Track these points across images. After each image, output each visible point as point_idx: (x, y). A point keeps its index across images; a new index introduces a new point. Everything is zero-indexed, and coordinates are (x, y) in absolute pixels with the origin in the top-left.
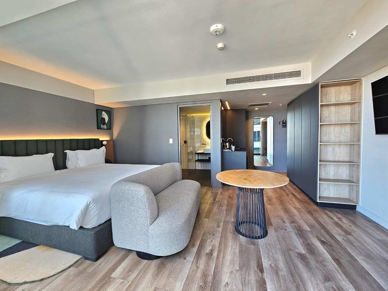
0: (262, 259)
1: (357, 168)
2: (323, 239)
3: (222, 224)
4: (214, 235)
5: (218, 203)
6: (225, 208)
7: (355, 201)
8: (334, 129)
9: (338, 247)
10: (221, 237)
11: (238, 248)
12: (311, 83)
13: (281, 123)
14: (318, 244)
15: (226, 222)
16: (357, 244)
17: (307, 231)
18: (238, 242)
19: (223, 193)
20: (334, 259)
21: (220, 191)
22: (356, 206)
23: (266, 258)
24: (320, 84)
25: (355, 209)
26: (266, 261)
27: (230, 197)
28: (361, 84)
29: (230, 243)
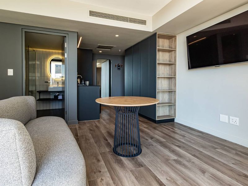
0: (158, 176)
1: (174, 94)
2: (177, 144)
3: (100, 157)
4: (100, 172)
5: (83, 138)
6: (92, 140)
7: (173, 116)
8: (161, 68)
9: (187, 146)
10: (109, 171)
11: (131, 175)
12: (152, 31)
13: (117, 66)
14: (178, 149)
15: (103, 154)
16: (193, 142)
17: (164, 142)
18: (127, 169)
19: (81, 127)
20: (192, 155)
21: (77, 126)
22: (174, 119)
23: (159, 174)
24: (157, 34)
25: (174, 121)
26: (162, 177)
27: (91, 130)
28: (176, 39)
29: (121, 173)
